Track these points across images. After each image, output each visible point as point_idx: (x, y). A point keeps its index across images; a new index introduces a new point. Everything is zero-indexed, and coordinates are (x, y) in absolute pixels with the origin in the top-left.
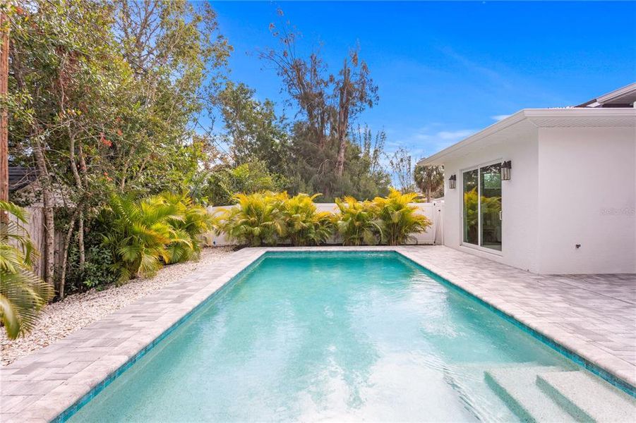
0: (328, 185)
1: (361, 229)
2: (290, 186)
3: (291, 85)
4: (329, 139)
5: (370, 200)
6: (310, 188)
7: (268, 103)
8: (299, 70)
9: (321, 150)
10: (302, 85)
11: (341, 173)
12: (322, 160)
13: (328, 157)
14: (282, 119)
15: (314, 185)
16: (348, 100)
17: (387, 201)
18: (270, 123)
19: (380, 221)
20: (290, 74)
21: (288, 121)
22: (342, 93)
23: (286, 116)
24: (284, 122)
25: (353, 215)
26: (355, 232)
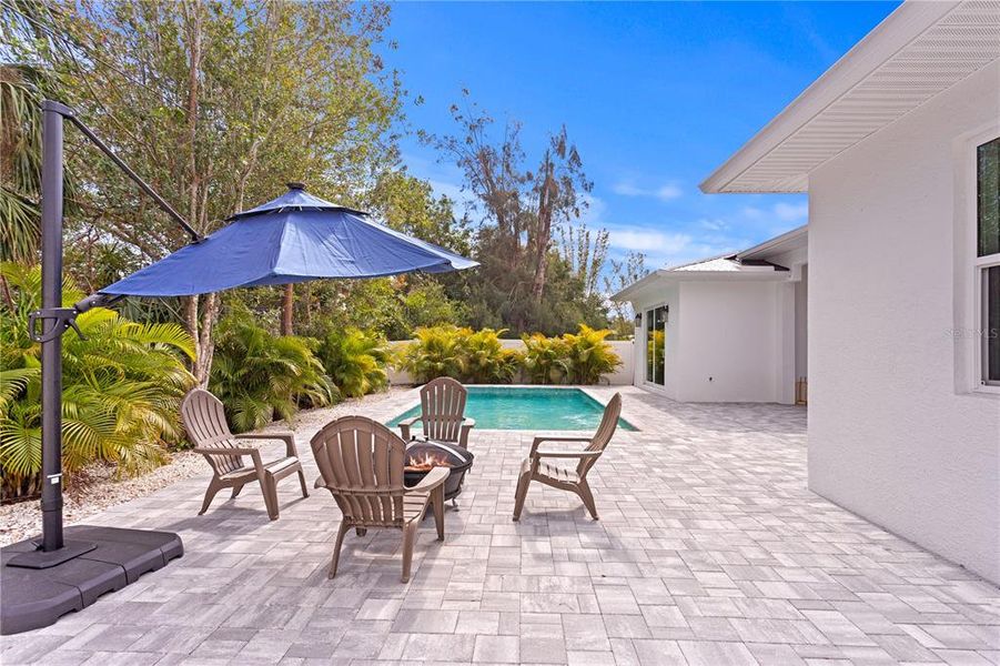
0: (522, 315)
1: (548, 367)
2: (472, 316)
3: (476, 182)
4: (524, 253)
5: (561, 337)
6: (499, 320)
7: (444, 202)
8: (486, 161)
9: (514, 269)
10: (491, 182)
11: (539, 298)
12: (515, 283)
13: (522, 277)
14: (465, 221)
15: (503, 316)
16: (550, 203)
17: (577, 339)
18: (446, 229)
19: (569, 360)
20: (475, 167)
21: (471, 226)
22: (543, 196)
23: (469, 218)
24: (466, 227)
25: (540, 353)
26: (541, 371)
